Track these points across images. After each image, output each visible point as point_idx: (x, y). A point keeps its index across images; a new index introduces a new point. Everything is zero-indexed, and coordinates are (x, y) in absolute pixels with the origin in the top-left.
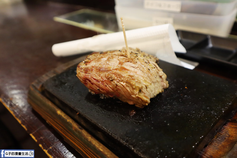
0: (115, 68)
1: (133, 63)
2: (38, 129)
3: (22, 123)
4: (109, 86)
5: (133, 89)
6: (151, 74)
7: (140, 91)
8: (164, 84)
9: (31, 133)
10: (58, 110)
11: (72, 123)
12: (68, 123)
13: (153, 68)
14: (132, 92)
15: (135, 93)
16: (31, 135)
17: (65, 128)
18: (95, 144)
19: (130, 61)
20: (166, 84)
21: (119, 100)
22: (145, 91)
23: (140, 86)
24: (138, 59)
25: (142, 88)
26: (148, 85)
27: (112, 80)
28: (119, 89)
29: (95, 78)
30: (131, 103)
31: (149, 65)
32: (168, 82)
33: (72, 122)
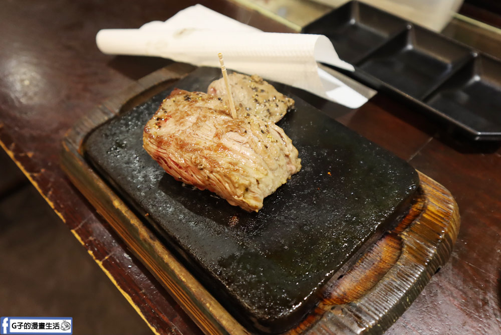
0: (208, 144)
1: (240, 135)
2: (84, 222)
3: (56, 208)
4: (197, 177)
5: (235, 188)
6: (269, 156)
7: (247, 190)
8: (291, 168)
9: (73, 229)
10: (115, 200)
11: (138, 227)
12: (132, 226)
13: (274, 141)
14: (233, 192)
15: (238, 194)
16: (73, 231)
17: (128, 232)
18: (174, 268)
19: (235, 130)
20: (296, 166)
21: (214, 194)
22: (255, 189)
23: (247, 183)
24: (249, 123)
25: (250, 186)
26: (262, 177)
27: (202, 169)
28: (212, 184)
29: (174, 159)
30: (233, 204)
31: (268, 136)
32: (300, 160)
33: (139, 225)
